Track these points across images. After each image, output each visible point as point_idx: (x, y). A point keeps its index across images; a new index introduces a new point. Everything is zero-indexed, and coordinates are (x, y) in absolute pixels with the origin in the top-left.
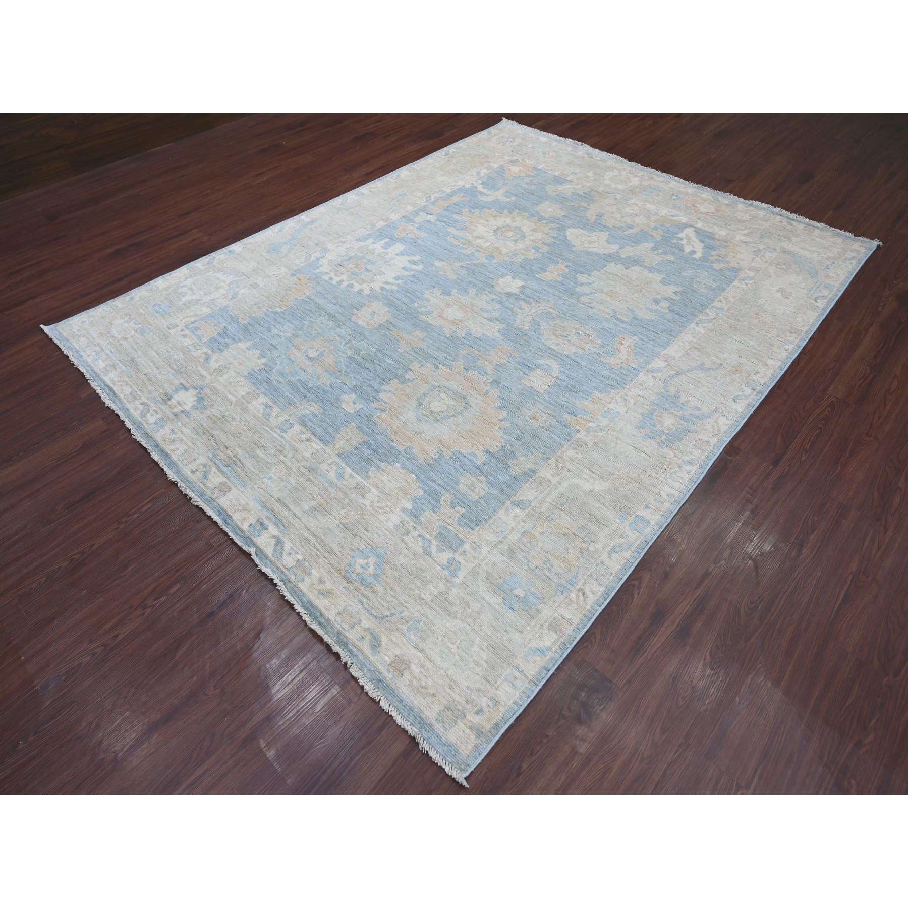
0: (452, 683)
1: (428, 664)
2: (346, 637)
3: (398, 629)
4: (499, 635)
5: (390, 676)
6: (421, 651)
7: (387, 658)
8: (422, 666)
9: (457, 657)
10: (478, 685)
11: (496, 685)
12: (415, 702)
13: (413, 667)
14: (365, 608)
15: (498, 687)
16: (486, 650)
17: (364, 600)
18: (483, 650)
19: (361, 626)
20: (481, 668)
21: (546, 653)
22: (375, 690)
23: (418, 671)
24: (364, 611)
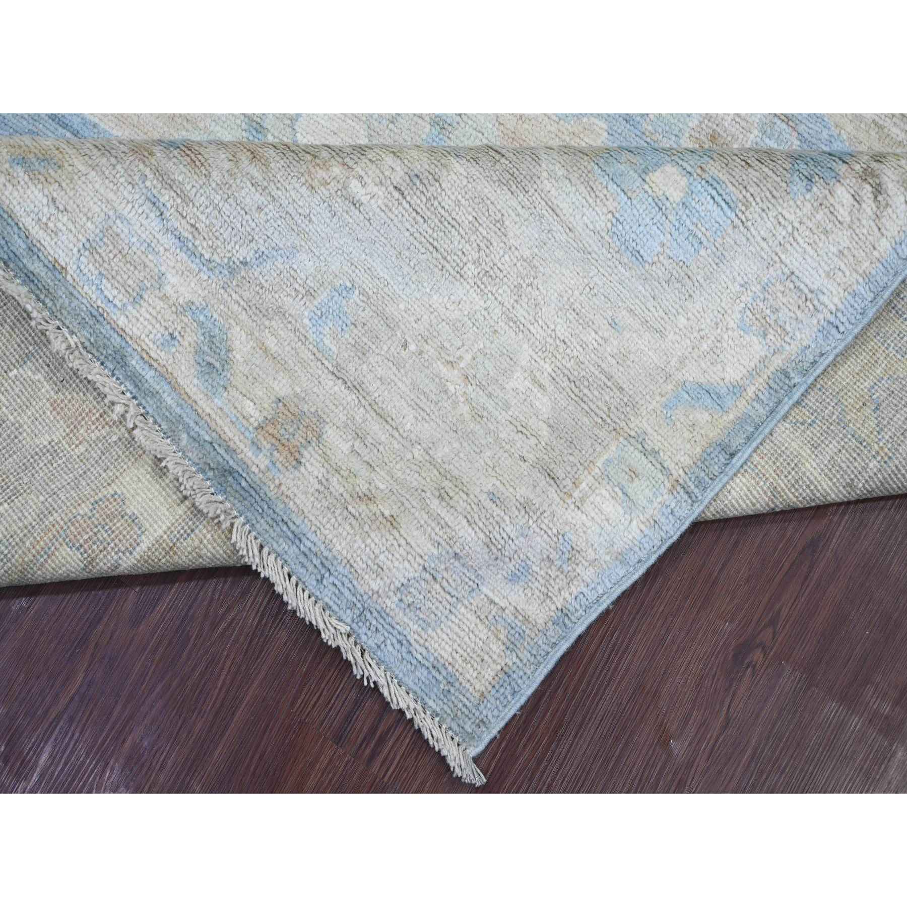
0: (446, 484)
1: (375, 428)
2: (121, 333)
3: (281, 312)
4: (590, 337)
5: (262, 461)
6: (356, 388)
7: (249, 408)
8: (360, 435)
9: (464, 409)
10: (523, 492)
11: (576, 494)
12: (339, 546)
13: (330, 434)
14: (173, 231)
15: (582, 500)
16: (550, 388)
17: (166, 197)
18: (541, 386)
19: (165, 298)
20: (533, 441)
21: (729, 402)
22: (213, 498)
23: (345, 447)
24: (168, 241)
